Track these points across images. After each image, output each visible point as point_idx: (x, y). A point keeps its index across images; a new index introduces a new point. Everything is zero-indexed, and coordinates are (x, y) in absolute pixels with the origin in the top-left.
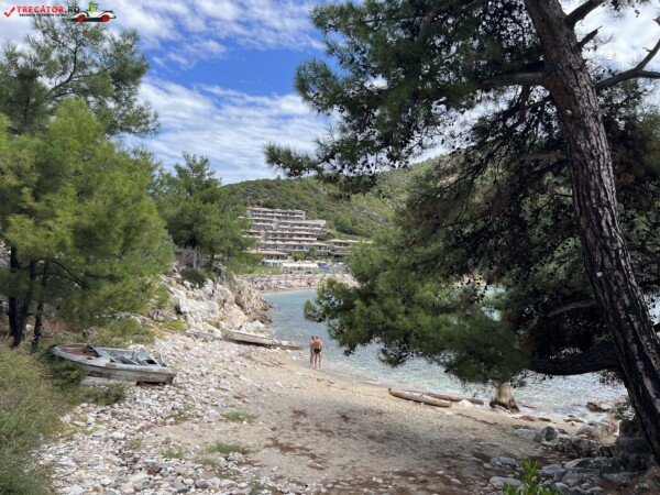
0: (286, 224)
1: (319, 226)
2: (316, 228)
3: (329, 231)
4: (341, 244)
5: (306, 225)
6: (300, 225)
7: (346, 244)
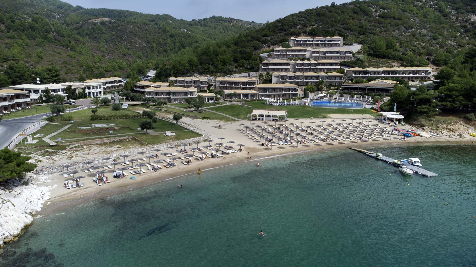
0: (318, 52)
1: (350, 52)
2: (347, 55)
3: (361, 56)
4: (359, 73)
5: (338, 52)
6: (332, 52)
7: (365, 73)
